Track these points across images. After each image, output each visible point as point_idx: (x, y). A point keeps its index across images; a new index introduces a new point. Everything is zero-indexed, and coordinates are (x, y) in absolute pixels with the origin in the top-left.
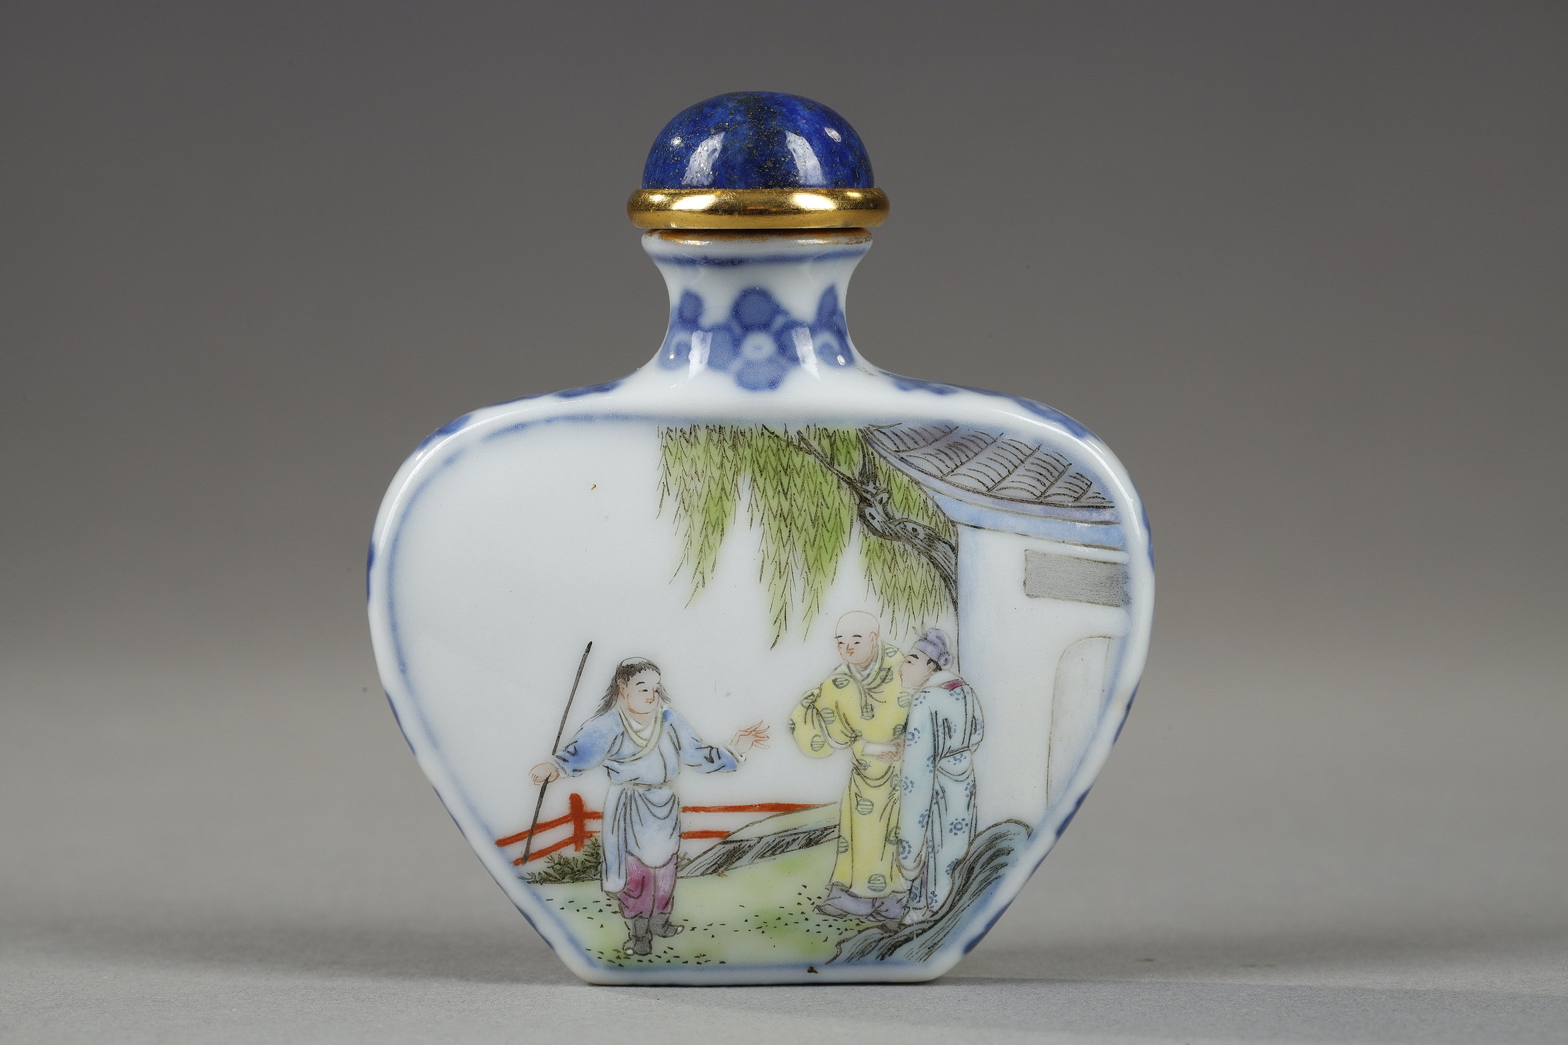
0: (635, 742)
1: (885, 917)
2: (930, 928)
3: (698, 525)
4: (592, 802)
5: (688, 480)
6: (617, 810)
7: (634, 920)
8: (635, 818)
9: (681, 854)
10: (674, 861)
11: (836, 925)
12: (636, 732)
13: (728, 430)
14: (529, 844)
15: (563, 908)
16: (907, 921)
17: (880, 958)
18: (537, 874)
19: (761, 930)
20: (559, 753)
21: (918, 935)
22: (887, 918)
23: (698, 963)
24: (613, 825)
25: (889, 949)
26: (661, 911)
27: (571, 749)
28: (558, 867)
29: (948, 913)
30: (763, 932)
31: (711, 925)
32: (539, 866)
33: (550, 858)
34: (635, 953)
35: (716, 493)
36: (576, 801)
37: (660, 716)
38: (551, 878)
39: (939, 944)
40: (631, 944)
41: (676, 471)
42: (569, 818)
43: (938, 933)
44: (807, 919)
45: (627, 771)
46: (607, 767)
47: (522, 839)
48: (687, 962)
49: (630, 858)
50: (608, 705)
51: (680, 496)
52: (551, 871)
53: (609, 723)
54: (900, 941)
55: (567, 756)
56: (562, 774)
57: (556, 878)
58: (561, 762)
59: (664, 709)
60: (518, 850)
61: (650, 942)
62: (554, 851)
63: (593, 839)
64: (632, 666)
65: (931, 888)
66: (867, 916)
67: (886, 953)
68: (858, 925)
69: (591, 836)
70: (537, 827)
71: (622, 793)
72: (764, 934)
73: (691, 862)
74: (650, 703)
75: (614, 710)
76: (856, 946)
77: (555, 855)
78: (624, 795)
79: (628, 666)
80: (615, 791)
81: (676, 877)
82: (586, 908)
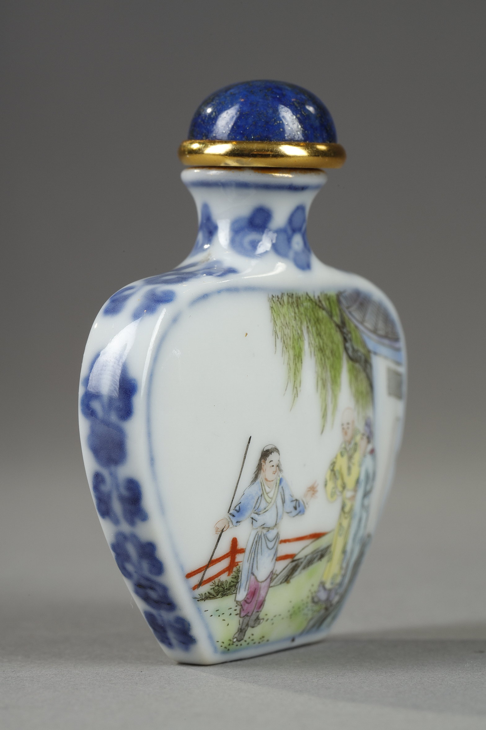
0: (266, 500)
4: (242, 542)
5: (284, 328)
6: (252, 546)
7: (244, 618)
8: (259, 551)
9: (274, 572)
10: (271, 576)
12: (267, 494)
13: (294, 296)
14: (204, 574)
15: (212, 616)
18: (204, 594)
19: (291, 616)
20: (231, 511)
22: (329, 601)
23: (259, 643)
24: (249, 556)
25: (323, 621)
26: (257, 610)
27: (237, 508)
28: (216, 588)
31: (275, 616)
32: (206, 589)
33: (214, 582)
34: (237, 640)
35: (296, 337)
36: (234, 542)
37: (278, 482)
38: (211, 596)
40: (237, 635)
41: (278, 322)
42: (229, 554)
44: (306, 607)
45: (261, 519)
46: (252, 518)
47: (201, 571)
48: (256, 643)
49: (253, 577)
50: (256, 477)
52: (212, 592)
53: (256, 489)
54: (327, 616)
55: (235, 513)
56: (231, 526)
57: (213, 596)
58: (231, 517)
59: (280, 477)
60: (196, 579)
61: (245, 632)
62: (217, 577)
63: (238, 567)
64: (267, 451)
66: (324, 601)
69: (238, 565)
70: (212, 562)
71: (256, 535)
72: (290, 619)
73: (277, 575)
74: (275, 474)
75: (259, 480)
77: (216, 580)
78: (257, 535)
79: (266, 450)
80: (254, 533)
81: (269, 587)
82: (223, 614)
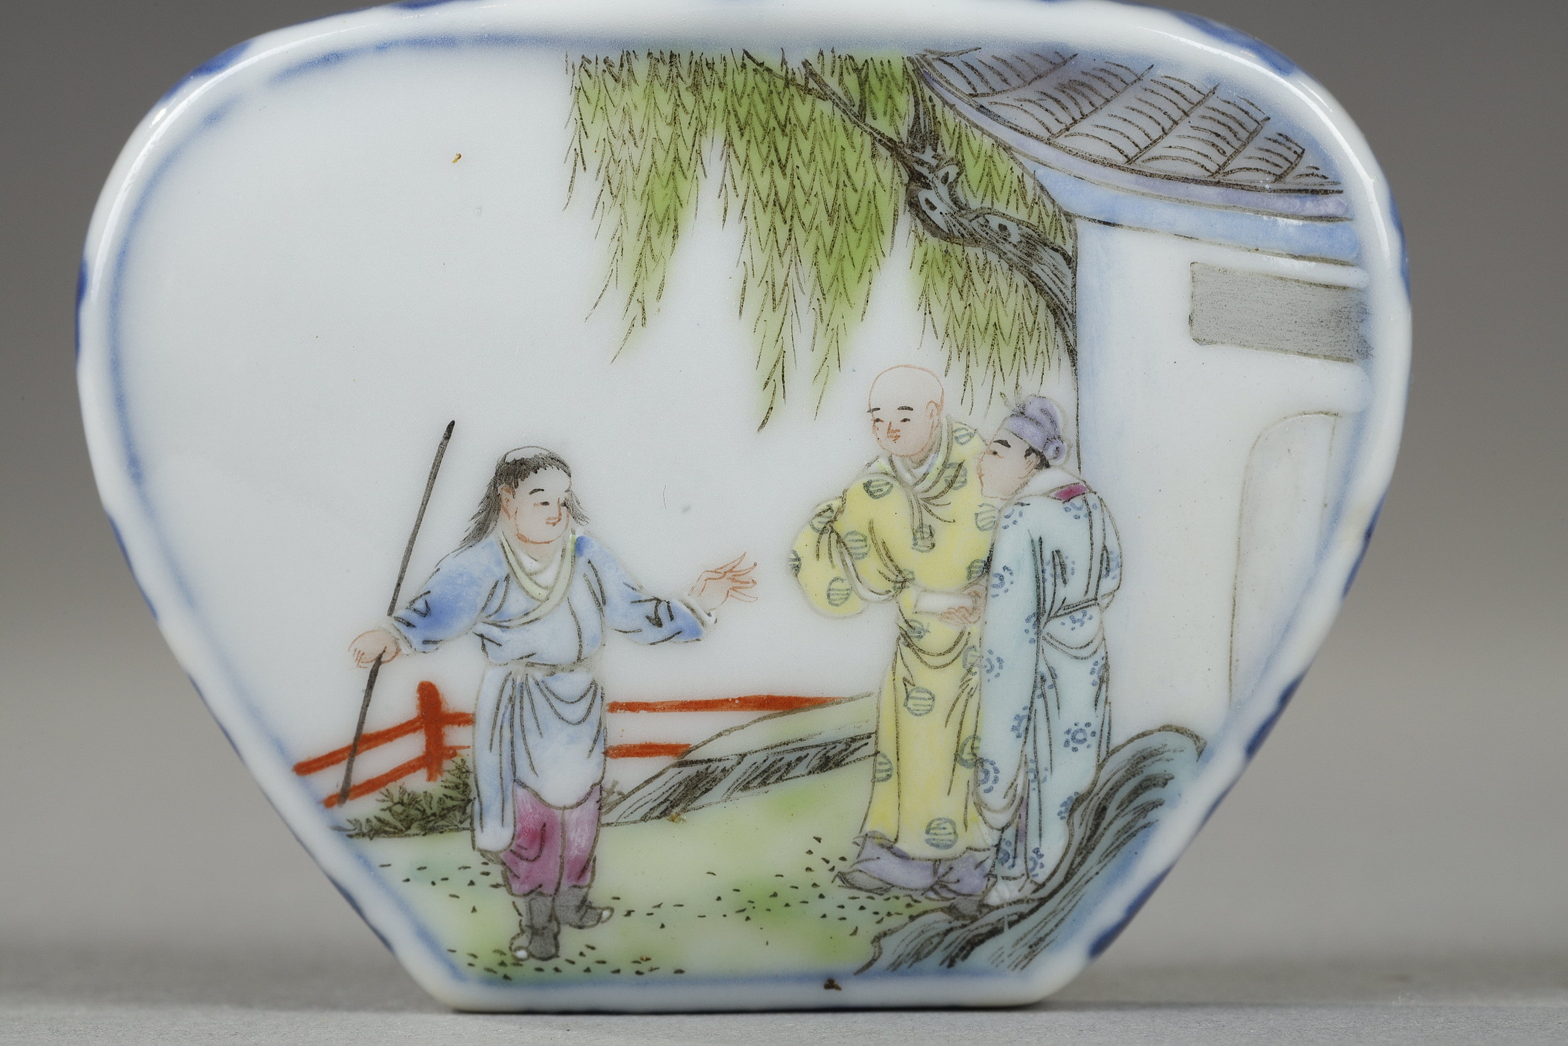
0: (527, 592)
1: (954, 892)
2: (1032, 912)
3: (635, 221)
4: (455, 698)
5: (617, 144)
6: (498, 709)
7: (528, 898)
8: (530, 723)
9: (607, 784)
10: (596, 796)
11: (872, 906)
12: (530, 575)
13: (685, 60)
14: (349, 770)
15: (408, 880)
16: (993, 899)
17: (947, 963)
18: (363, 821)
19: (744, 915)
20: (400, 612)
21: (1011, 924)
22: (959, 894)
23: (638, 973)
24: (492, 735)
25: (963, 948)
26: (574, 883)
27: (420, 605)
28: (399, 808)
29: (1062, 885)
30: (748, 918)
31: (659, 906)
32: (367, 807)
33: (386, 793)
34: (531, 955)
35: (665, 167)
36: (428, 695)
37: (570, 547)
38: (387, 829)
39: (1048, 940)
40: (523, 941)
41: (597, 130)
42: (418, 724)
43: (1045, 921)
44: (821, 896)
45: (516, 641)
46: (482, 636)
47: (338, 761)
48: (618, 971)
49: (521, 792)
50: (481, 529)
51: (603, 171)
52: (387, 816)
53: (483, 558)
54: (981, 934)
55: (414, 618)
56: (405, 649)
57: (395, 828)
58: (403, 628)
59: (577, 536)
60: (330, 780)
61: (555, 937)
62: (391, 781)
63: (458, 760)
64: (522, 462)
65: (1033, 843)
66: (925, 891)
67: (957, 956)
68: (909, 905)
69: (455, 754)
70: (364, 741)
71: (506, 680)
72: (749, 921)
73: (624, 797)
74: (554, 524)
75: (492, 538)
76: (906, 942)
77: (394, 788)
78: (509, 684)
79: (515, 462)
80: (495, 677)
81: (599, 824)
82: (446, 879)
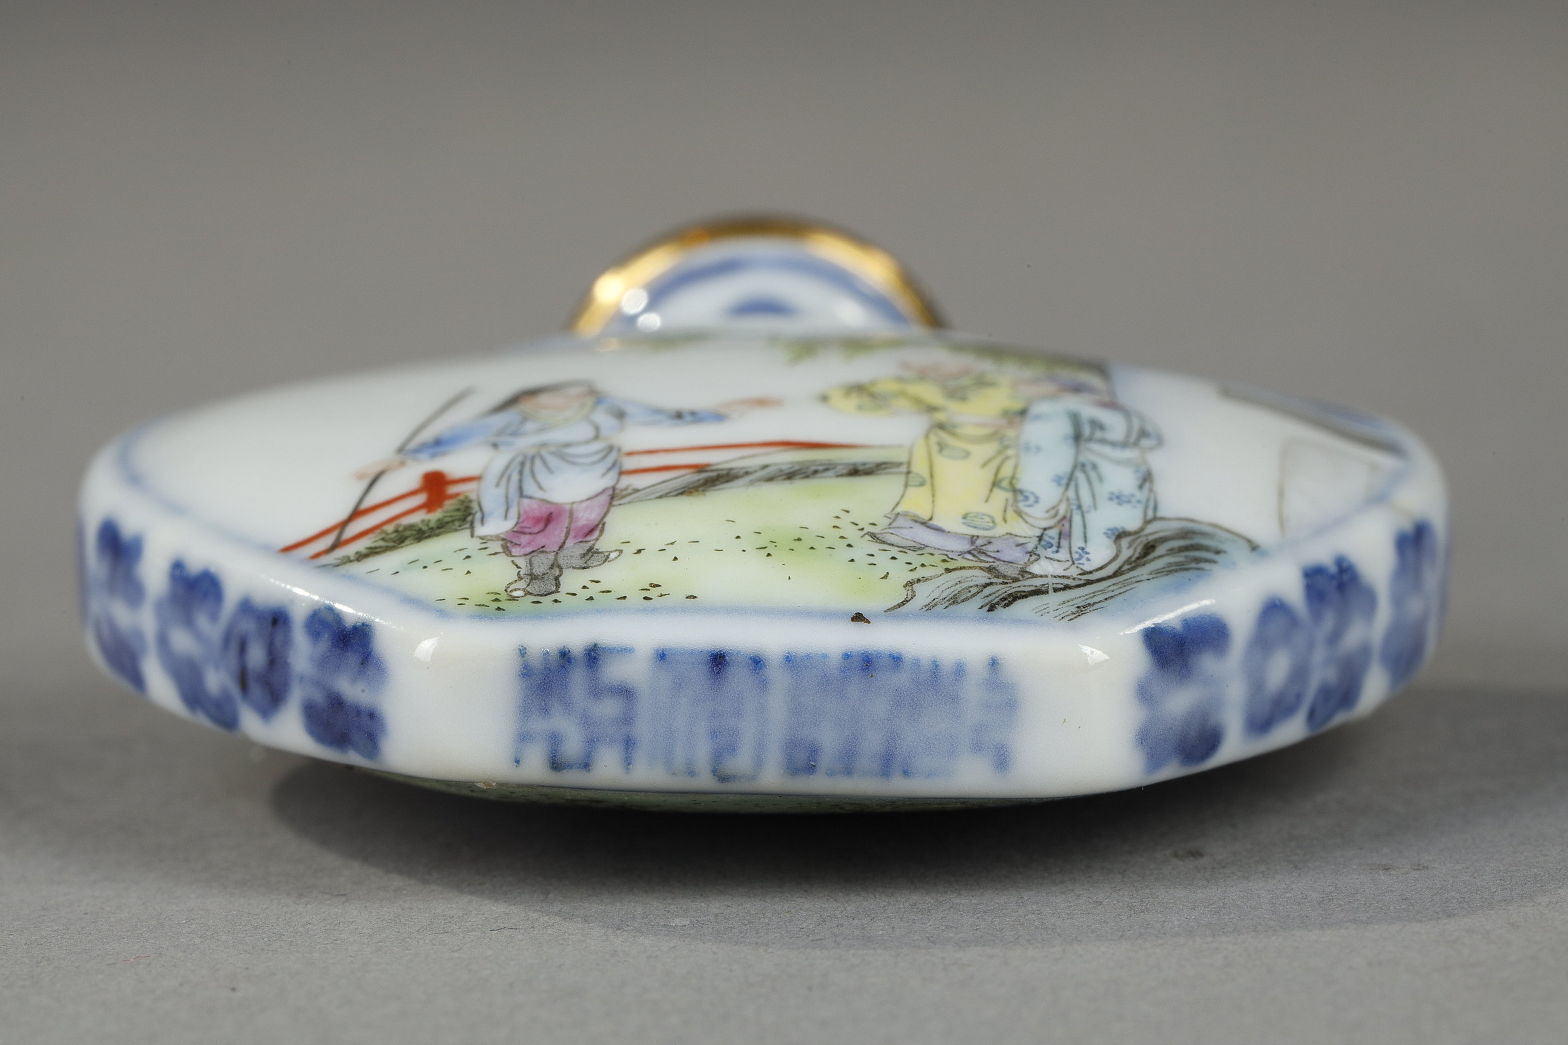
1: (994, 558)
2: (1078, 586)
7: (528, 557)
8: (540, 470)
9: (620, 487)
10: (610, 492)
11: (902, 558)
15: (397, 573)
16: (1035, 569)
17: (987, 608)
18: (352, 555)
19: (766, 552)
20: (408, 450)
21: (1056, 590)
22: (999, 560)
23: (646, 598)
24: (500, 480)
25: (1004, 599)
26: (581, 540)
27: (430, 443)
28: (393, 536)
29: (1110, 577)
30: (769, 555)
31: (672, 543)
34: (528, 593)
37: (591, 403)
39: (1097, 606)
40: (522, 584)
43: (1094, 594)
44: (849, 545)
45: (529, 440)
48: (624, 598)
49: (527, 501)
50: (498, 410)
54: (1024, 592)
55: (422, 448)
56: (412, 462)
58: (409, 454)
61: (557, 579)
65: (1077, 542)
66: (961, 554)
67: (998, 603)
68: (944, 561)
70: (359, 513)
72: (769, 557)
73: (639, 490)
75: (510, 411)
76: (943, 588)
81: (610, 505)
82: (439, 562)
